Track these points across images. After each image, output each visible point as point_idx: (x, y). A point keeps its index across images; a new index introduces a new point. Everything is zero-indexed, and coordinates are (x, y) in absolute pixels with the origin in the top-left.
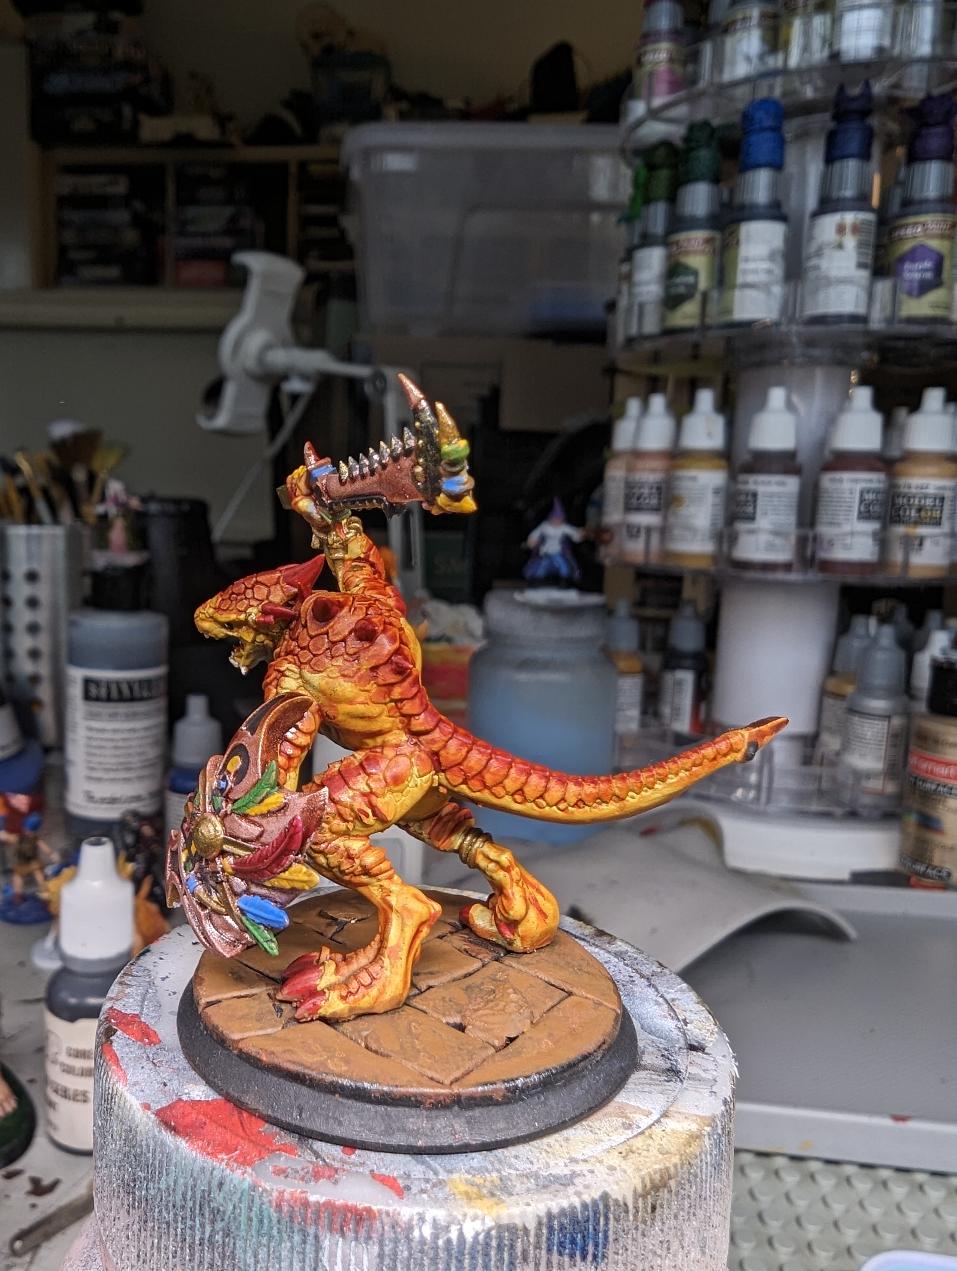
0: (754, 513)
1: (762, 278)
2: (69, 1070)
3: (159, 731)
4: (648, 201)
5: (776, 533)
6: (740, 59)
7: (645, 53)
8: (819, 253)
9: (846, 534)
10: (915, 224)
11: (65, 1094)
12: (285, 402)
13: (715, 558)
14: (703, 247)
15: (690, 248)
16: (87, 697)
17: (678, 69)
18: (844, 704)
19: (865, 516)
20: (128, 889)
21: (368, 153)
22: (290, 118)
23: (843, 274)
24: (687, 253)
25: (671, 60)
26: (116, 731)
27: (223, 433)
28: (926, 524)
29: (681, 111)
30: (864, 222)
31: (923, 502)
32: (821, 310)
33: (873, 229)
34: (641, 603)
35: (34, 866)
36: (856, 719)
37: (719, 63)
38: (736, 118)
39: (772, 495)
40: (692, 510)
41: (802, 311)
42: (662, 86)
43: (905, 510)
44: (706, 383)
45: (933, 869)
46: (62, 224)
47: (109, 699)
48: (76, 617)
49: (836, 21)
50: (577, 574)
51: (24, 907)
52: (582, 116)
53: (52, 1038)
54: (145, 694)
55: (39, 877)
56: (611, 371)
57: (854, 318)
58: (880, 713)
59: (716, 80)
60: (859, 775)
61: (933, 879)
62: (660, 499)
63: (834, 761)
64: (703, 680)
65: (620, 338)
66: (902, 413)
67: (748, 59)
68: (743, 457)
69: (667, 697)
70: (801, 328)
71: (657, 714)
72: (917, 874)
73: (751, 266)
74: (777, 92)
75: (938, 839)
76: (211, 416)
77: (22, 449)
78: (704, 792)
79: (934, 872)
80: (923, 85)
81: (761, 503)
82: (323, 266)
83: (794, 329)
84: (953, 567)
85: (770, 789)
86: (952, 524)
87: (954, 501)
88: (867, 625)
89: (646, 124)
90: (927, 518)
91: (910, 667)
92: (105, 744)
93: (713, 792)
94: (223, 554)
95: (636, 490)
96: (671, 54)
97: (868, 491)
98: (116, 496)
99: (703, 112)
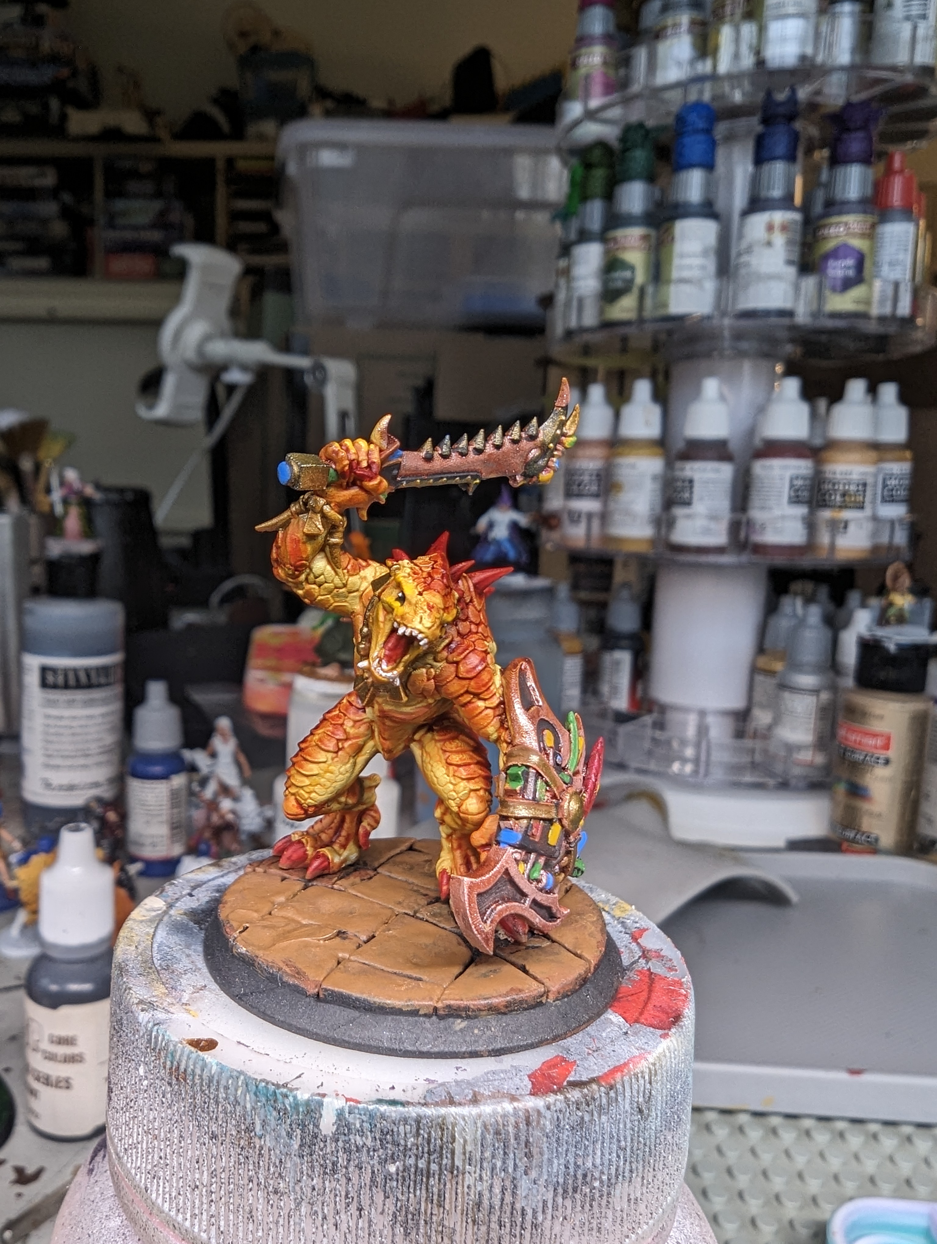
0: (691, 498)
1: (695, 273)
2: (51, 1057)
3: (116, 719)
4: (585, 198)
5: (711, 517)
6: (672, 63)
7: (580, 56)
8: (749, 250)
9: (777, 518)
10: (838, 224)
11: (47, 1081)
12: (221, 392)
13: (653, 542)
14: (640, 244)
15: (627, 245)
16: (44, 684)
17: (611, 72)
18: (774, 681)
19: (795, 500)
20: (107, 874)
21: (304, 149)
22: (218, 114)
23: (772, 270)
24: (624, 249)
25: (605, 63)
26: (73, 718)
27: (162, 423)
28: (850, 508)
29: (617, 113)
30: (791, 221)
31: (847, 487)
32: (751, 305)
33: (799, 228)
34: (576, 587)
36: (787, 695)
37: (652, 66)
38: (670, 120)
39: (707, 482)
40: (632, 495)
41: (734, 303)
42: (597, 88)
43: (830, 495)
44: (638, 375)
45: (862, 835)
47: (66, 686)
48: (29, 605)
49: (762, 30)
52: (508, 117)
53: (33, 1026)
54: (103, 680)
56: (545, 363)
57: (781, 313)
58: (810, 687)
59: (650, 83)
60: (791, 748)
61: (862, 844)
62: (599, 486)
63: (766, 734)
64: (640, 660)
65: (559, 331)
66: (824, 403)
67: (679, 64)
68: (679, 445)
69: (606, 676)
70: (733, 322)
71: (596, 693)
72: (848, 840)
73: (687, 261)
74: (707, 97)
75: (865, 806)
76: (151, 406)
78: (644, 767)
79: (863, 838)
80: (843, 93)
81: (697, 489)
82: (257, 260)
83: (727, 322)
84: (876, 549)
85: (708, 764)
86: (874, 508)
87: (875, 485)
88: (794, 605)
89: (583, 124)
90: (851, 502)
91: (835, 644)
92: (61, 731)
93: (653, 766)
94: (166, 542)
95: (576, 477)
96: (605, 58)
97: (797, 478)
98: (69, 485)
99: (637, 113)
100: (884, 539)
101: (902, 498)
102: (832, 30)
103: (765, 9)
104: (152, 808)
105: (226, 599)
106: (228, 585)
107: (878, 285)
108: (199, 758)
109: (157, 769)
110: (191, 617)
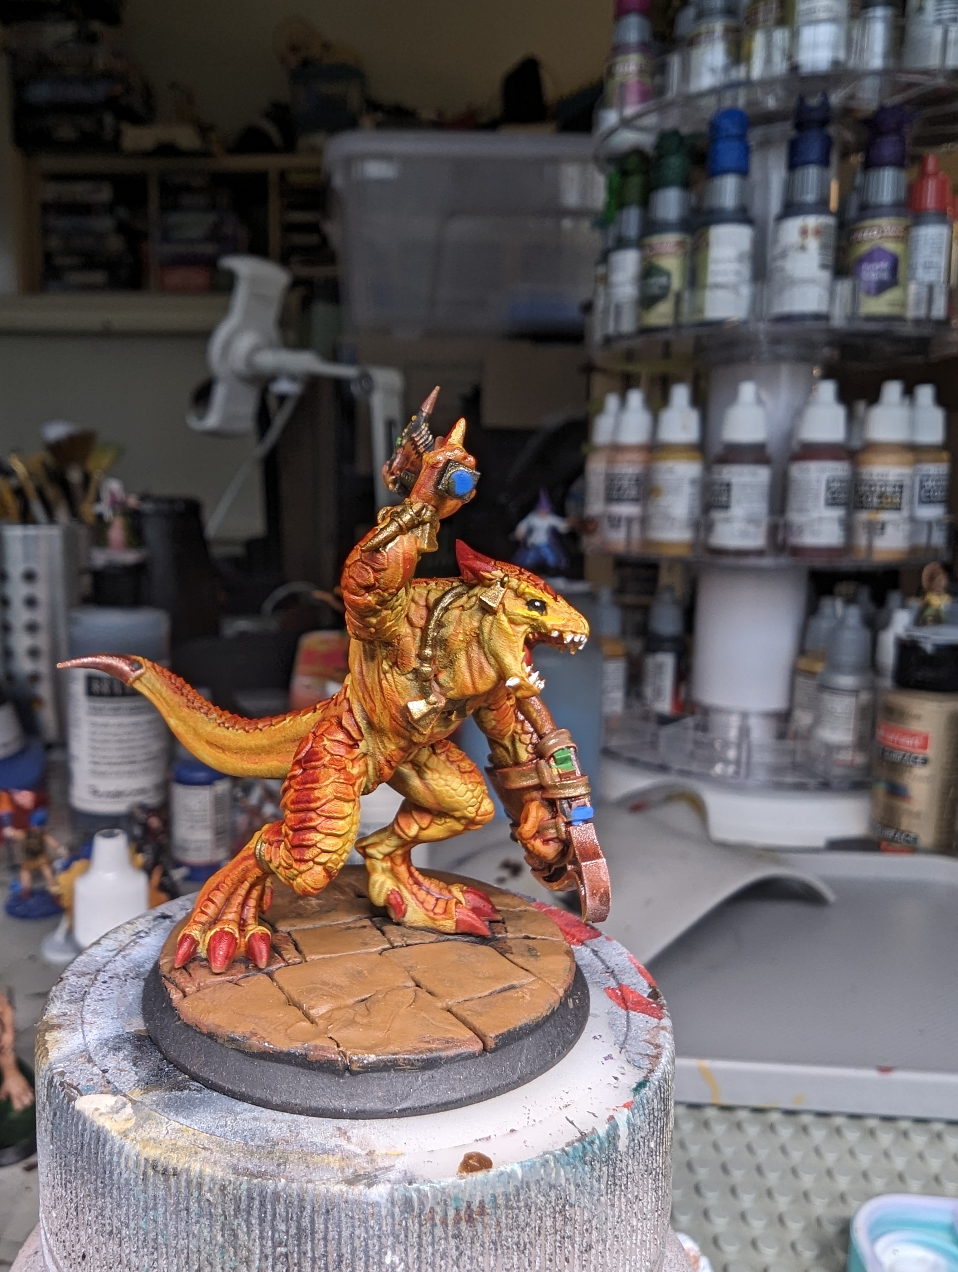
0: (729, 502)
1: (731, 278)
3: (162, 726)
4: (622, 205)
5: (749, 521)
6: (705, 70)
7: (616, 64)
8: (784, 255)
9: (814, 521)
10: (871, 228)
12: (272, 403)
13: (693, 545)
14: (675, 250)
15: (663, 251)
16: (90, 693)
17: (647, 81)
18: (814, 683)
19: (832, 502)
20: (141, 878)
21: (350, 161)
22: (270, 128)
23: (807, 274)
24: (660, 255)
25: (641, 72)
26: (120, 725)
27: (214, 434)
28: (887, 509)
29: (652, 120)
30: (825, 226)
31: (884, 489)
32: (786, 309)
33: (834, 231)
34: (621, 591)
35: (42, 861)
36: (826, 696)
37: (686, 74)
38: (704, 128)
39: (745, 485)
40: (670, 500)
41: (768, 308)
42: (633, 96)
43: (867, 497)
44: (679, 380)
45: (901, 834)
46: (47, 231)
47: (112, 694)
48: (76, 614)
49: (795, 36)
50: (563, 564)
51: (32, 902)
52: (553, 125)
55: (47, 872)
56: (589, 369)
57: (818, 317)
58: (850, 688)
59: (684, 90)
60: (831, 748)
61: (901, 843)
62: (638, 490)
63: (807, 735)
64: (683, 662)
65: (598, 337)
66: (861, 406)
67: (713, 70)
68: (716, 449)
69: (650, 677)
70: (768, 326)
71: (640, 696)
72: (887, 840)
73: (722, 267)
74: (741, 102)
75: (905, 806)
76: (201, 417)
77: (17, 451)
78: (686, 768)
79: (902, 837)
80: (876, 97)
81: (736, 493)
82: (306, 271)
83: (762, 326)
84: (914, 550)
85: (748, 763)
86: (912, 510)
87: (912, 488)
88: (834, 607)
89: (618, 132)
90: (887, 503)
91: (874, 645)
92: (109, 738)
93: (695, 767)
94: (217, 551)
95: (616, 483)
96: (641, 67)
97: (833, 481)
98: (113, 495)
99: (672, 120)
100: (922, 540)
101: (939, 499)
102: (863, 35)
103: (796, 14)
104: (196, 813)
105: (279, 607)
106: (281, 593)
107: (913, 288)
109: (201, 776)
110: (243, 625)
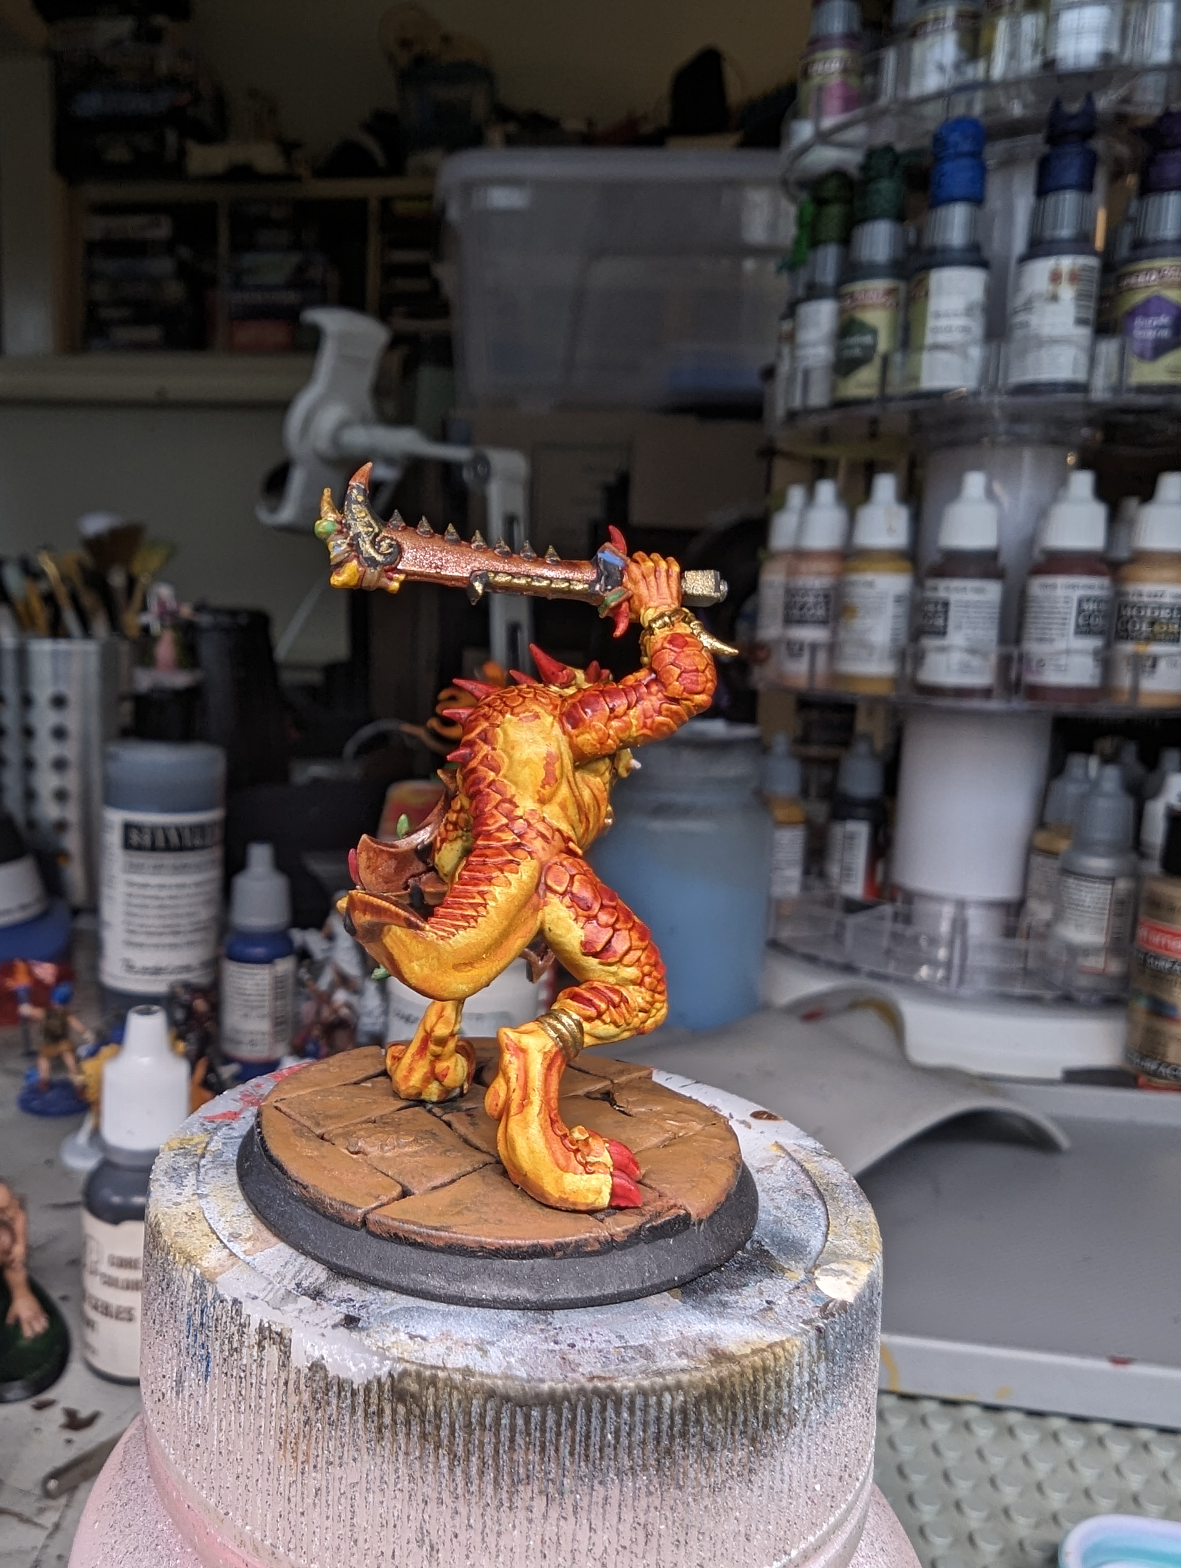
0: (945, 627)
1: (956, 337)
2: (111, 1282)
3: (213, 889)
4: (815, 243)
5: (972, 651)
6: (931, 67)
7: (814, 62)
8: (1028, 306)
9: (1060, 653)
10: (1149, 271)
11: (106, 1310)
13: (895, 681)
14: (884, 300)
15: (867, 301)
16: (128, 845)
17: (854, 82)
18: (1056, 864)
19: (1084, 630)
20: (182, 1069)
21: (469, 187)
22: (371, 144)
23: (1058, 332)
24: (864, 307)
25: (845, 71)
26: (162, 886)
27: (289, 530)
28: (1160, 640)
29: (858, 133)
30: (1085, 268)
31: (1157, 614)
32: (1030, 377)
33: (1096, 276)
34: (804, 740)
35: (63, 1047)
36: (1071, 882)
37: (904, 74)
38: (927, 142)
39: (967, 605)
40: (868, 622)
41: (1006, 376)
42: (833, 103)
43: (1134, 623)
44: (887, 467)
45: (1167, 1067)
46: (91, 276)
47: (153, 848)
48: (113, 749)
49: (1051, 20)
51: (50, 1095)
52: (735, 138)
53: (92, 1244)
54: (197, 842)
55: (69, 1060)
56: (769, 453)
57: (1072, 387)
58: (1103, 874)
59: (901, 94)
60: (1074, 951)
61: (1166, 1079)
62: (828, 610)
63: (1045, 933)
64: (881, 834)
65: (780, 412)
66: (1132, 504)
67: (941, 68)
68: (931, 558)
69: (836, 854)
70: (1005, 399)
71: (822, 875)
72: (1148, 1073)
73: (943, 322)
74: (978, 109)
75: (1172, 1029)
76: (274, 509)
77: (47, 548)
78: (882, 970)
79: (1168, 1071)
80: (1160, 99)
81: (954, 614)
82: (409, 326)
83: (997, 399)
85: (963, 968)
88: (1086, 766)
89: (813, 149)
90: (1162, 633)
92: (148, 902)
93: (891, 969)
94: (287, 677)
95: (798, 599)
96: (845, 64)
97: (1088, 600)
98: (162, 604)
99: (884, 135)
102: (1144, 18)
104: (252, 998)
105: (364, 749)
106: (367, 732)
108: (313, 940)
109: (259, 951)
110: (318, 770)
